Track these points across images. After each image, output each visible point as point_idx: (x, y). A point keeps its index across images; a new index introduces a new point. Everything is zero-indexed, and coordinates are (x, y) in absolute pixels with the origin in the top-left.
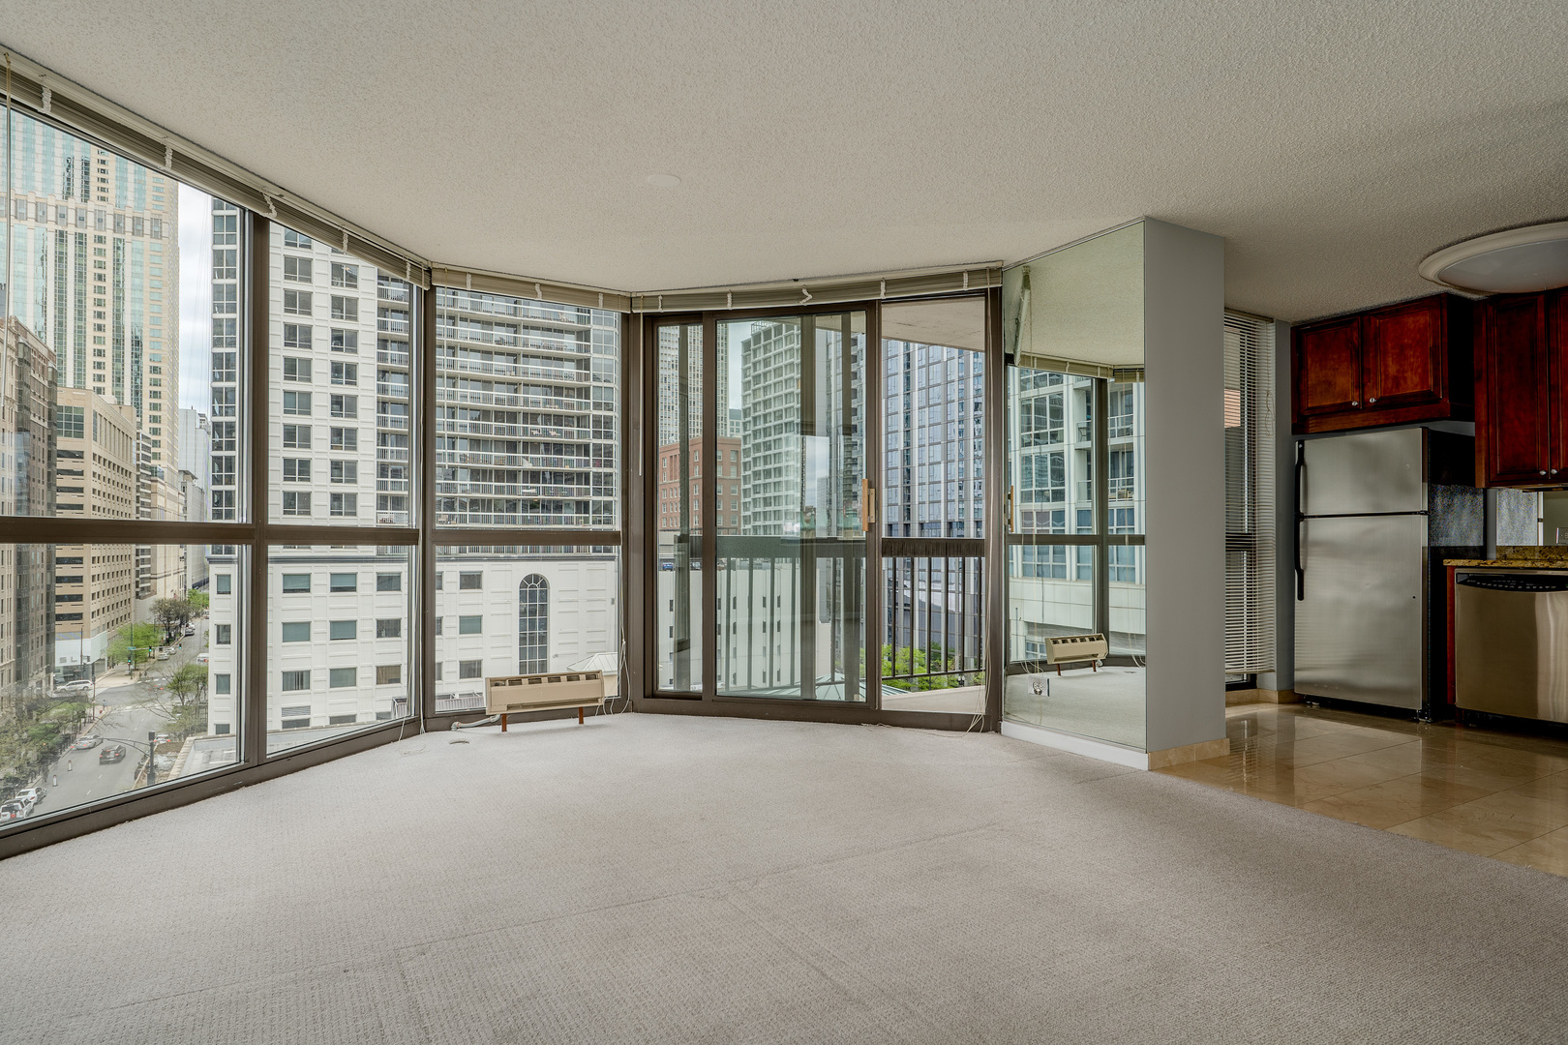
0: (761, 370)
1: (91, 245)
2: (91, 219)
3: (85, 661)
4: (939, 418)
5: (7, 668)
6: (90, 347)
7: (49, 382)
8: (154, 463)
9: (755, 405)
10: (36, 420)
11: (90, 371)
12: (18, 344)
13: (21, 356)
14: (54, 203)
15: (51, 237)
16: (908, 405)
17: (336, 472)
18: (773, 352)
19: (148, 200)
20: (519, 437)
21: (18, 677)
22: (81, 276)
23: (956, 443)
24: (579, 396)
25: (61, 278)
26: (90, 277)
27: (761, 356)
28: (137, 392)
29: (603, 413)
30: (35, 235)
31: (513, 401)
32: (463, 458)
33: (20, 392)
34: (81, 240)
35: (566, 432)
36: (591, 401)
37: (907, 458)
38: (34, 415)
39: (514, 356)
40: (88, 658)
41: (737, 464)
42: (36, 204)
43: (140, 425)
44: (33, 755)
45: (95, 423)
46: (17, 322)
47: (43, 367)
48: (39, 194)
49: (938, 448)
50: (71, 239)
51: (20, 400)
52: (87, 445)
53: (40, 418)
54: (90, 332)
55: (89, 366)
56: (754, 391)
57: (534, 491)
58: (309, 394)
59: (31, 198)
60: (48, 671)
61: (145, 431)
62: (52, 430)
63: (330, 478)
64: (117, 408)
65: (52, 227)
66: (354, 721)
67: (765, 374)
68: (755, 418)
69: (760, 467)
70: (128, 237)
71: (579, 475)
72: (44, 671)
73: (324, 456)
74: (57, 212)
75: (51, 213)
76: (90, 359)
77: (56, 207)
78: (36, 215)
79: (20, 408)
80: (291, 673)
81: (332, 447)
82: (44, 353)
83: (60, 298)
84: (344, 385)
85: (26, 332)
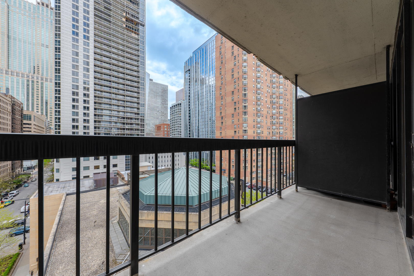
0: (173, 112)
1: (35, 83)
2: (35, 78)
3: (32, 166)
4: (204, 121)
5: (9, 168)
7: (21, 109)
8: (50, 126)
9: (172, 118)
10: (17, 117)
11: (35, 108)
12: (12, 101)
13: (13, 103)
14: (26, 74)
15: (26, 81)
16: (198, 119)
17: (85, 128)
18: (175, 109)
19: (49, 75)
20: (125, 122)
21: (12, 169)
22: (33, 89)
23: (207, 125)
24: (138, 115)
25: (28, 89)
26: (35, 89)
27: (173, 110)
28: (47, 112)
29: (142, 118)
30: (22, 80)
31: (124, 115)
32: (113, 126)
33: (13, 111)
34: (33, 82)
35: (135, 121)
36: (140, 116)
37: (198, 127)
38: (17, 116)
39: (124, 107)
40: (32, 165)
41: (169, 128)
42: (22, 74)
43: (47, 118)
44: (15, 186)
45: (34, 118)
46: (11, 96)
47: (19, 106)
48: (22, 72)
49: (204, 126)
50: (30, 82)
52: (32, 122)
53: (18, 116)
54: (35, 100)
56: (172, 116)
57: (128, 132)
58: (78, 112)
59: (21, 73)
60: (21, 168)
61: (49, 120)
62: (22, 119)
63: (83, 129)
64: (41, 115)
65: (26, 79)
66: (89, 177)
67: (174, 113)
68: (172, 120)
69: (173, 129)
70: (44, 82)
71: (138, 129)
72: (20, 168)
73: (82, 125)
74: (27, 76)
75: (26, 76)
76: (35, 105)
77: (27, 75)
78: (22, 76)
79: (12, 114)
80: (74, 168)
81: (84, 123)
82: (20, 103)
83: (28, 93)
84: (86, 111)
85: (14, 98)
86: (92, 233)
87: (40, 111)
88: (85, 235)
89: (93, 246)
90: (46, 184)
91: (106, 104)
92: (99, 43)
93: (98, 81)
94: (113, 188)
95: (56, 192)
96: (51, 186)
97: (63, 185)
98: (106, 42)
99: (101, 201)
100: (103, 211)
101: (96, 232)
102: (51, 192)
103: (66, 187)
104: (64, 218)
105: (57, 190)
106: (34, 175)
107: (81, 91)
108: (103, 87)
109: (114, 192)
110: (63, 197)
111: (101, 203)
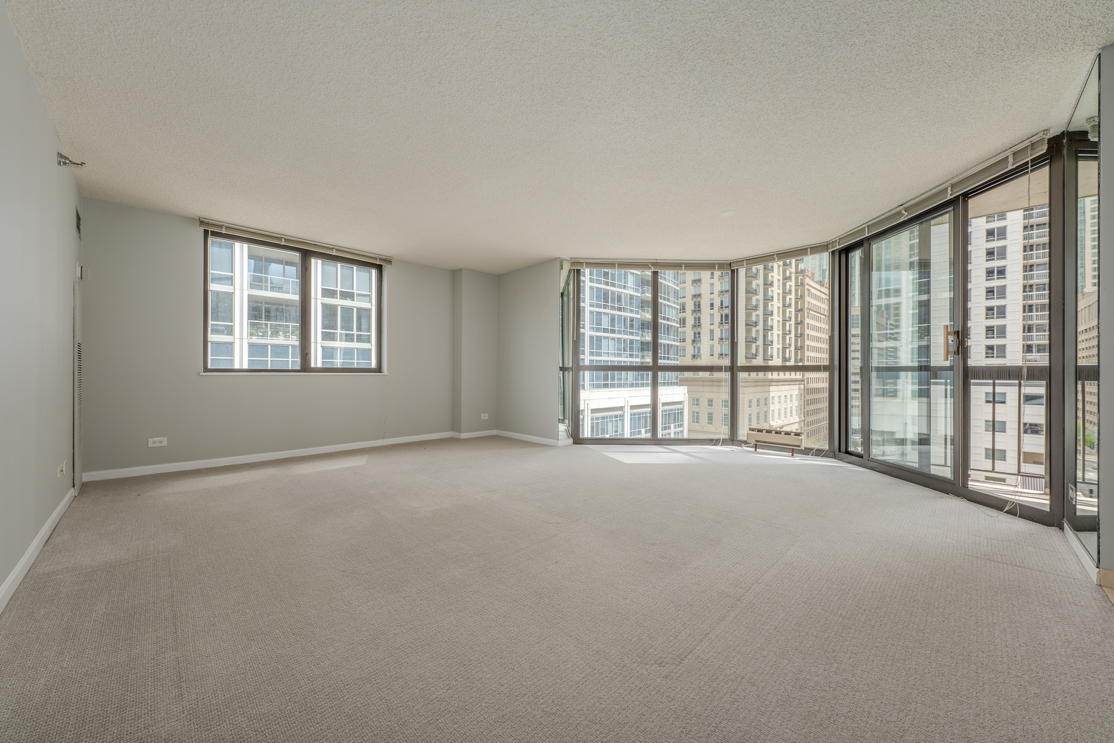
84: (996, 281)
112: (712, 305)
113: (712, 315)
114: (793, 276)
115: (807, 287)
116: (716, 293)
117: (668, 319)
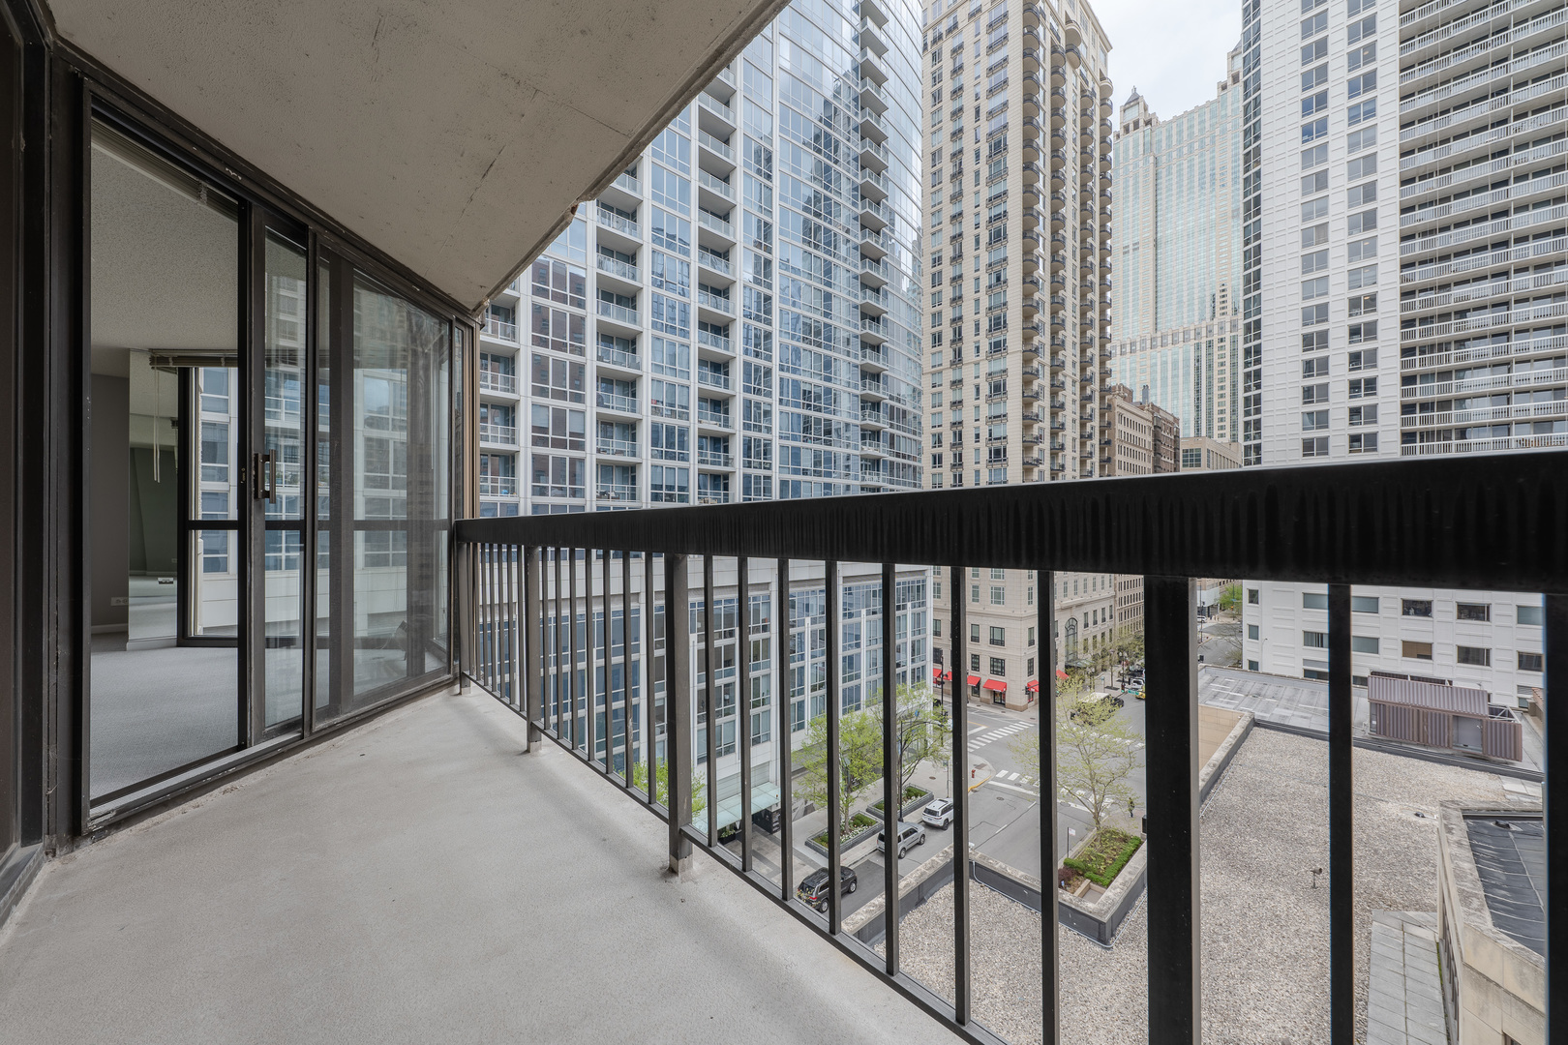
1: (1216, 345)
2: (1216, 330)
6: (1216, 409)
7: (1174, 436)
10: (1166, 460)
11: (1216, 425)
12: (1153, 418)
13: (1155, 423)
14: (1194, 328)
15: (1193, 349)
22: (1210, 367)
25: (1198, 371)
26: (1215, 366)
30: (1183, 351)
33: (1155, 445)
34: (1210, 345)
42: (1184, 332)
45: (1208, 457)
46: (1153, 405)
47: (1170, 428)
48: (1185, 326)
50: (1204, 347)
51: (1155, 449)
53: (1168, 458)
54: (1216, 400)
55: (1215, 421)
58: (1326, 412)
64: (1228, 446)
65: (1193, 342)
74: (1196, 333)
75: (1192, 335)
76: (1216, 417)
77: (1196, 330)
78: (1184, 339)
79: (1155, 454)
80: (1312, 633)
81: (1350, 452)
82: (1171, 419)
83: (1198, 384)
84: (1363, 398)
85: (1159, 409)
86: (1292, 905)
87: (1227, 431)
88: (1264, 895)
89: (1277, 957)
90: (1207, 669)
91: (1474, 339)
92: (1424, 62)
93: (1424, 245)
94: (1478, 774)
95: (1228, 703)
96: (1220, 680)
97: (1258, 686)
98: (1471, 26)
99: (1383, 805)
100: (1376, 851)
101: (1311, 913)
102: (1215, 696)
103: (1264, 696)
104: (1220, 797)
105: (1233, 698)
106: (1207, 635)
107: (1339, 323)
108: (1454, 262)
109: (1476, 792)
110: (1239, 724)
111: (1378, 813)
112: (977, 436)
113: (977, 450)
114: (1097, 396)
115: (1118, 410)
116: (983, 420)
117: (904, 457)
